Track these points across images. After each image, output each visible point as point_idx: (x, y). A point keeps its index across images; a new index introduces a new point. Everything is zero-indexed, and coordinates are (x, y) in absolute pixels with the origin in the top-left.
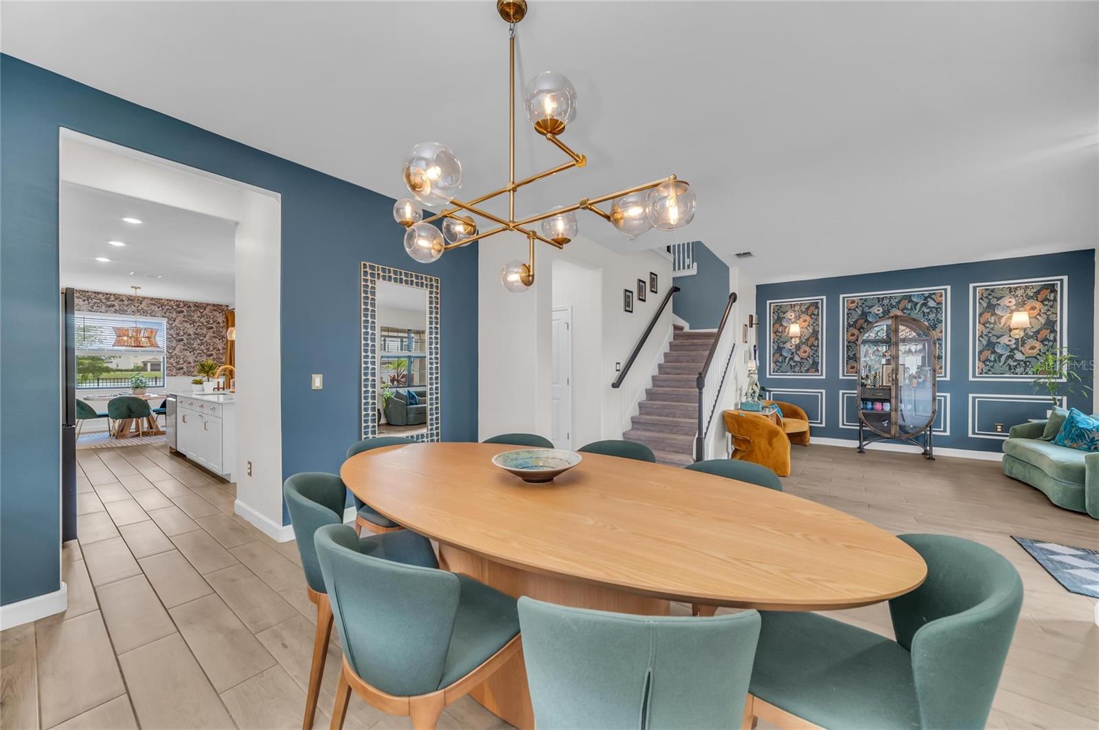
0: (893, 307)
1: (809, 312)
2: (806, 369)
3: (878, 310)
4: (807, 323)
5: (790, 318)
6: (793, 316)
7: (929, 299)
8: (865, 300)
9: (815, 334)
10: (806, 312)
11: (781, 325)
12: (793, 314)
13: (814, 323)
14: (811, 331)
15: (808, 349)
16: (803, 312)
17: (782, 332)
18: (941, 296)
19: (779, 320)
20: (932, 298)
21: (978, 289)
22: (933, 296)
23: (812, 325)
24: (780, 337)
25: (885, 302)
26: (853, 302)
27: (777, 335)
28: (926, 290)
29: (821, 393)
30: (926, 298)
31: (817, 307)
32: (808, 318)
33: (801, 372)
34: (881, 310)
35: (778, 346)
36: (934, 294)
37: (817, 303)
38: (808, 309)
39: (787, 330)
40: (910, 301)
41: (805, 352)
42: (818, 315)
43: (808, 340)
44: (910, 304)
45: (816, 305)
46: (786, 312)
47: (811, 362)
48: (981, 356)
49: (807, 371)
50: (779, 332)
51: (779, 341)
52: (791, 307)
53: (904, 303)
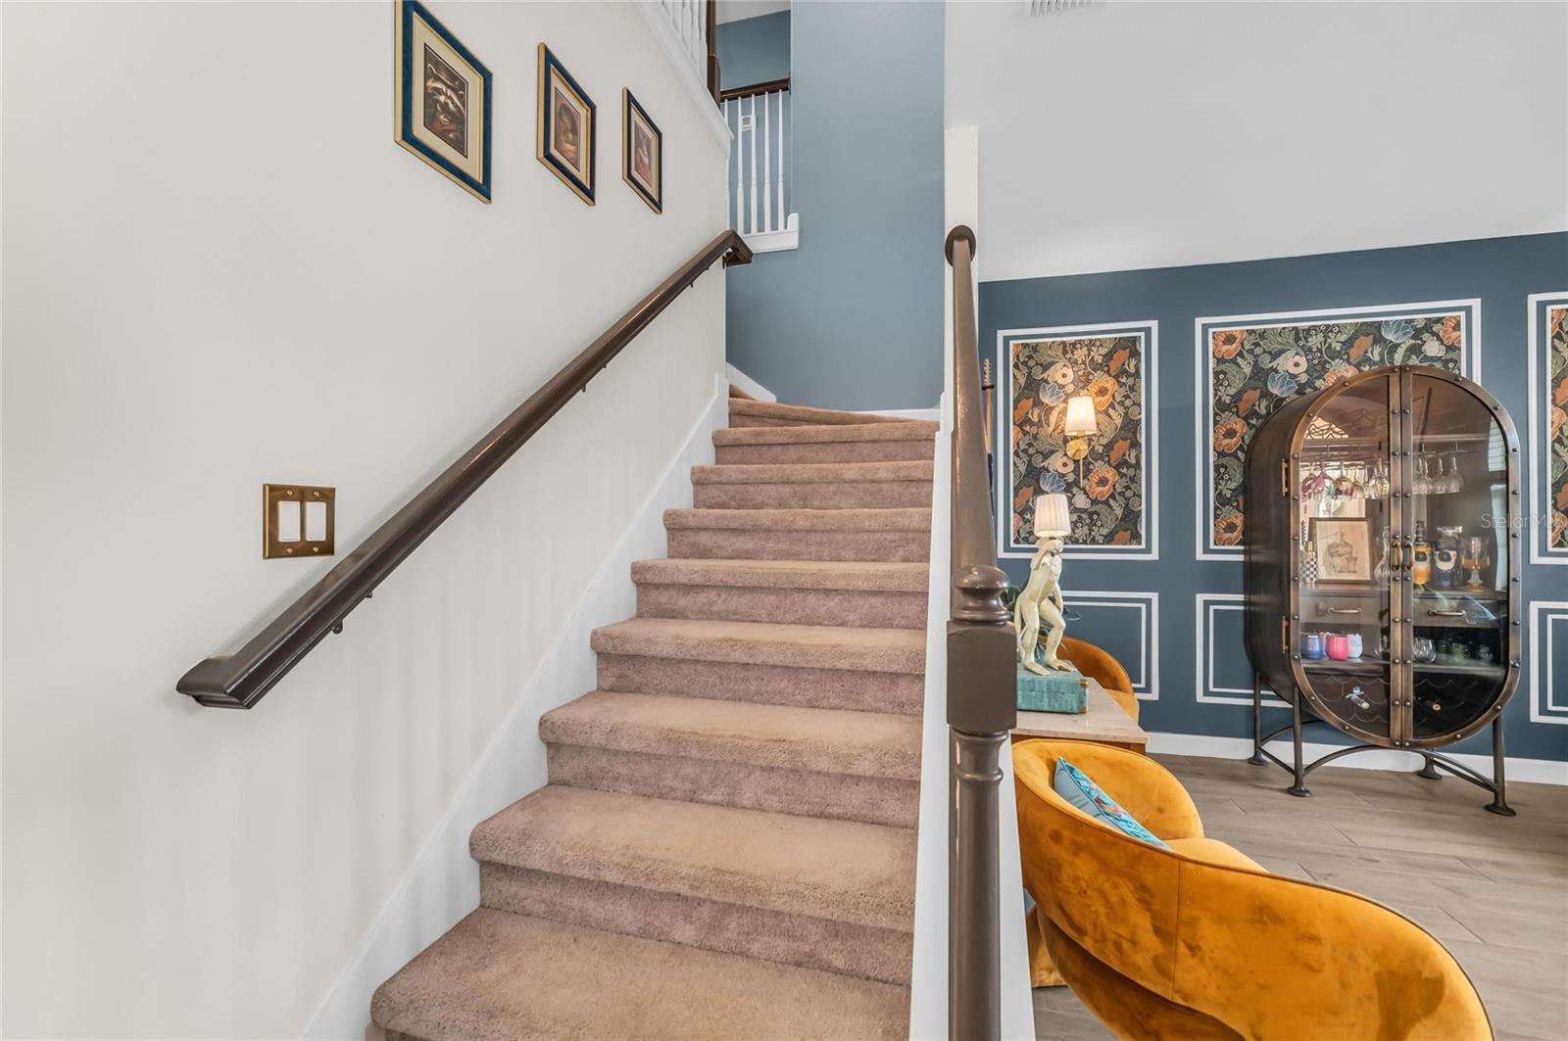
0: (1334, 355)
1: (1114, 366)
2: (1105, 531)
3: (1297, 365)
4: (1107, 398)
5: (1062, 381)
6: (1071, 376)
7: (1426, 336)
8: (1263, 335)
9: (1130, 427)
10: (1103, 366)
11: (1038, 403)
12: (1069, 372)
13: (1127, 397)
14: (1118, 421)
15: (1110, 474)
16: (1097, 367)
17: (1039, 424)
18: (1457, 327)
19: (1031, 389)
20: (1434, 334)
21: (1549, 308)
22: (1436, 328)
23: (1121, 403)
24: (1035, 437)
25: (1315, 341)
26: (1230, 339)
27: (1026, 433)
28: (1419, 309)
29: (1148, 602)
30: (1418, 333)
31: (1135, 354)
32: (1110, 384)
33: (1093, 541)
34: (1304, 365)
35: (1030, 463)
36: (1439, 320)
37: (1135, 340)
38: (1109, 356)
39: (1053, 418)
40: (1379, 340)
41: (1103, 482)
42: (1137, 374)
43: (1109, 446)
44: (1377, 350)
45: (1129, 346)
46: (1052, 364)
47: (1119, 512)
48: (1559, 496)
49: (1109, 538)
50: (1032, 424)
51: (1031, 451)
52: (1065, 352)
53: (1364, 342)
